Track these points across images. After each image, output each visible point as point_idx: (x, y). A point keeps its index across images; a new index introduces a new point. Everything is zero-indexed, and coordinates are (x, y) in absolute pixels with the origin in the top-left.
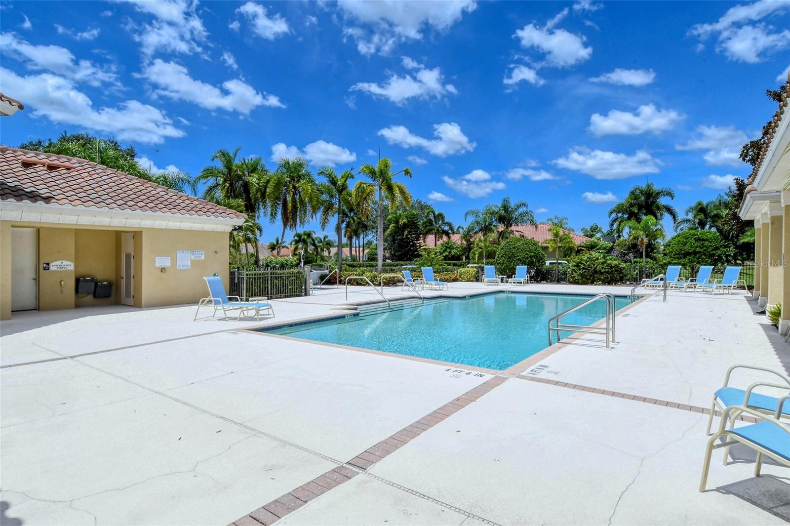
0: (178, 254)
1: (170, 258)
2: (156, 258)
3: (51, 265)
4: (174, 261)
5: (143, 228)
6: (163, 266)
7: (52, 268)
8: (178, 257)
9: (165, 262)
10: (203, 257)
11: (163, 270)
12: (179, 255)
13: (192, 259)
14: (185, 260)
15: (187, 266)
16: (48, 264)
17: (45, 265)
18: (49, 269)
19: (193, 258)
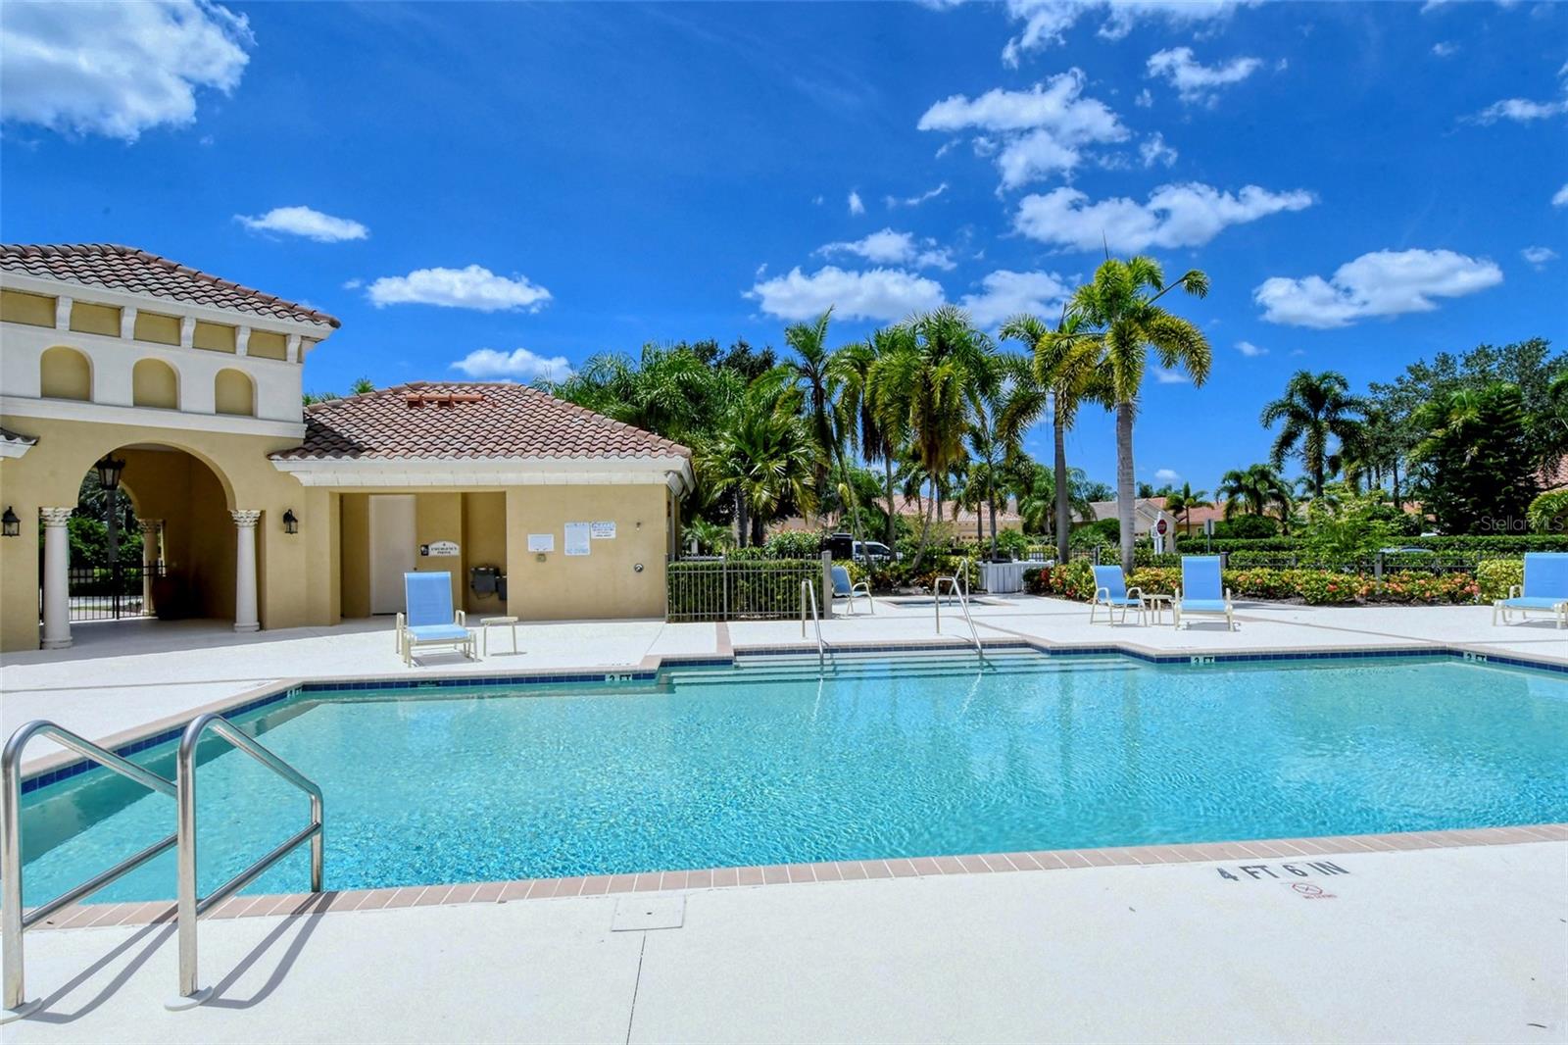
0: (566, 529)
1: (552, 536)
2: (530, 537)
3: (430, 548)
4: (560, 542)
5: (508, 486)
6: (541, 550)
7: (432, 553)
8: (566, 534)
9: (546, 543)
10: (613, 535)
11: (541, 557)
12: (569, 530)
13: (593, 537)
14: (579, 539)
15: (584, 551)
16: (427, 547)
17: (423, 549)
18: (427, 554)
19: (594, 535)
